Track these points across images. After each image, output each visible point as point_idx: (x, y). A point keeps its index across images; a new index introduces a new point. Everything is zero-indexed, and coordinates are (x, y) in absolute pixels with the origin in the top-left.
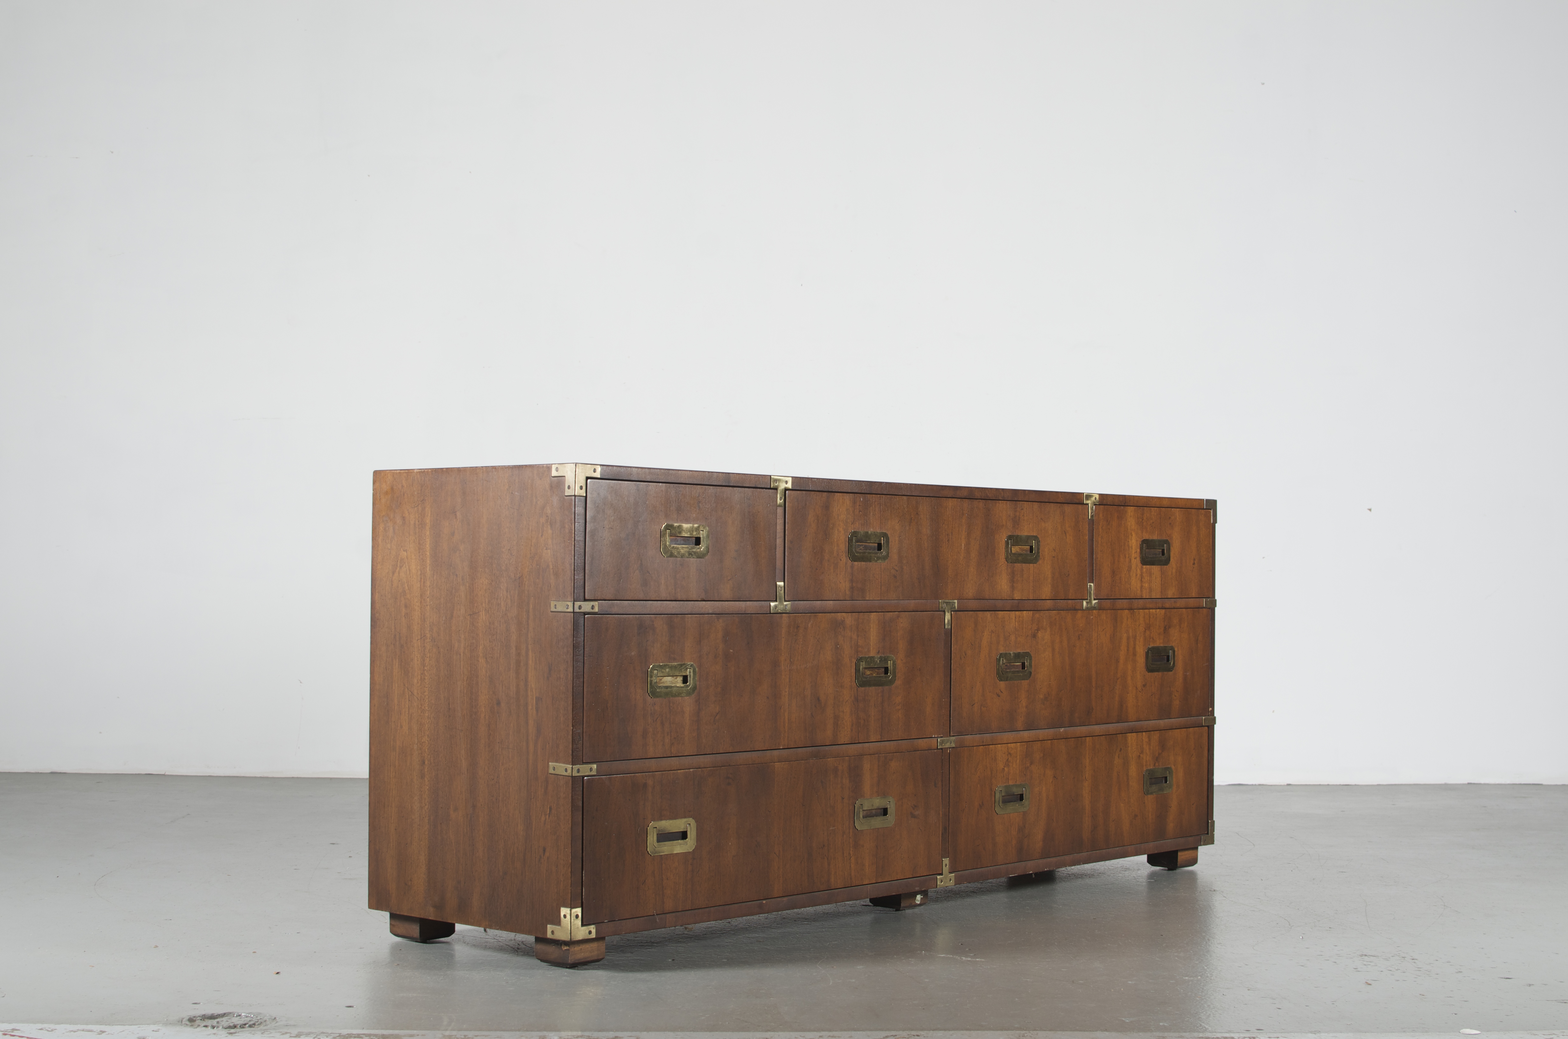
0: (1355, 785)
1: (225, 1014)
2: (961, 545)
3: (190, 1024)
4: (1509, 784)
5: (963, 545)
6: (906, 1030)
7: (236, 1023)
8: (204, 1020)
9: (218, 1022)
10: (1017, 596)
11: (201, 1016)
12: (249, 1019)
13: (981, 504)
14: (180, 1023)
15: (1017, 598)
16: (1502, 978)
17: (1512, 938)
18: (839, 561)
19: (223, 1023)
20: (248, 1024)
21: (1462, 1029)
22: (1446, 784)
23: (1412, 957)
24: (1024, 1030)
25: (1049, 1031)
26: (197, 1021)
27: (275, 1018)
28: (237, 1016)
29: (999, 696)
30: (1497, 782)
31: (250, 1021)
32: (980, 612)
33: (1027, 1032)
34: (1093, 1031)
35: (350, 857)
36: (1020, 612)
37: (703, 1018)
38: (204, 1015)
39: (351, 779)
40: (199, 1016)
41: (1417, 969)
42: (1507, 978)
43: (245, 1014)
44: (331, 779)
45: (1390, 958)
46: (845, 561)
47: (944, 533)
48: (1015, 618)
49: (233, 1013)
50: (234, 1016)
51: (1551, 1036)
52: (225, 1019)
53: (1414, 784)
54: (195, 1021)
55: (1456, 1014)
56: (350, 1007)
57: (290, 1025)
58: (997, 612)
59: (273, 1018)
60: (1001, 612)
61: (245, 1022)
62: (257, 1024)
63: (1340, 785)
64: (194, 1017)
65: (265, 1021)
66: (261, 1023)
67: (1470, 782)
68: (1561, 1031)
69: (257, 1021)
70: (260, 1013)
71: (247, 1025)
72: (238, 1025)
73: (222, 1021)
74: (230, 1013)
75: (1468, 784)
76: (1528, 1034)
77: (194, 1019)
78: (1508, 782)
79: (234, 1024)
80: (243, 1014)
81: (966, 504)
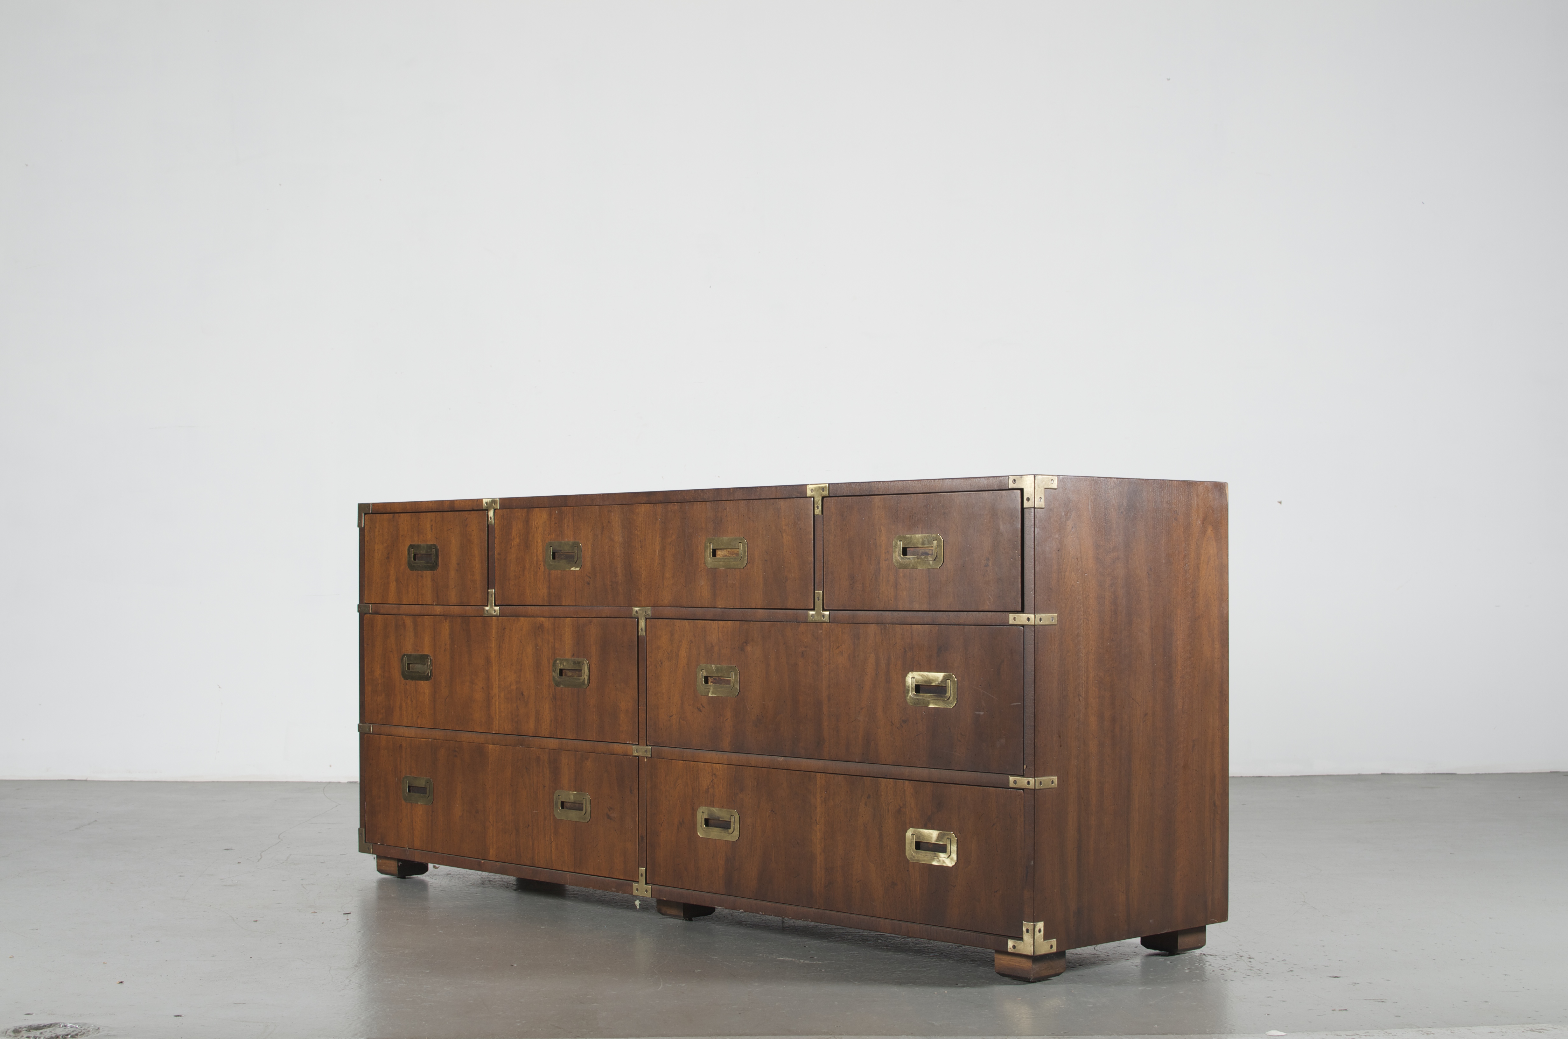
0: (1269, 777)
1: (51, 1025)
2: (655, 551)
3: (14, 1035)
4: (1422, 774)
5: (657, 551)
6: (712, 1036)
7: (58, 1034)
8: (30, 1031)
9: (41, 1033)
10: (720, 603)
11: (27, 1026)
12: (73, 1029)
13: (676, 507)
14: (4, 1034)
15: (720, 607)
16: (1331, 977)
17: (1358, 935)
18: (538, 569)
19: (45, 1034)
20: (70, 1034)
21: (1268, 1031)
22: (1359, 775)
23: (1250, 955)
24: (830, 1035)
25: (854, 1035)
26: (22, 1032)
27: (99, 1028)
28: (63, 1026)
29: (700, 711)
30: (1411, 772)
31: (73, 1031)
32: (677, 620)
33: (832, 1036)
34: (898, 1035)
35: (239, 863)
36: (724, 622)
37: (519, 1024)
38: (31, 1026)
39: (270, 782)
40: (25, 1027)
41: (1249, 968)
42: (1336, 977)
43: (71, 1025)
44: (250, 782)
45: (1227, 957)
46: (543, 570)
47: (637, 540)
48: (719, 628)
49: (59, 1023)
50: (60, 1027)
51: (1353, 1037)
52: (48, 1030)
53: (1328, 775)
54: (21, 1032)
55: (1268, 1015)
56: (179, 1016)
57: (111, 1036)
58: (697, 621)
59: (97, 1028)
60: (701, 621)
61: (68, 1033)
62: (80, 1034)
63: (1254, 777)
64: (20, 1028)
65: (89, 1031)
66: (84, 1033)
67: (1383, 772)
68: (1366, 1031)
69: (80, 1031)
70: (86, 1024)
71: (69, 1036)
72: (60, 1035)
73: (46, 1032)
74: (57, 1024)
75: (1382, 774)
76: (1332, 1034)
77: (20, 1030)
78: (1422, 772)
79: (56, 1035)
80: (69, 1025)
81: (660, 508)
